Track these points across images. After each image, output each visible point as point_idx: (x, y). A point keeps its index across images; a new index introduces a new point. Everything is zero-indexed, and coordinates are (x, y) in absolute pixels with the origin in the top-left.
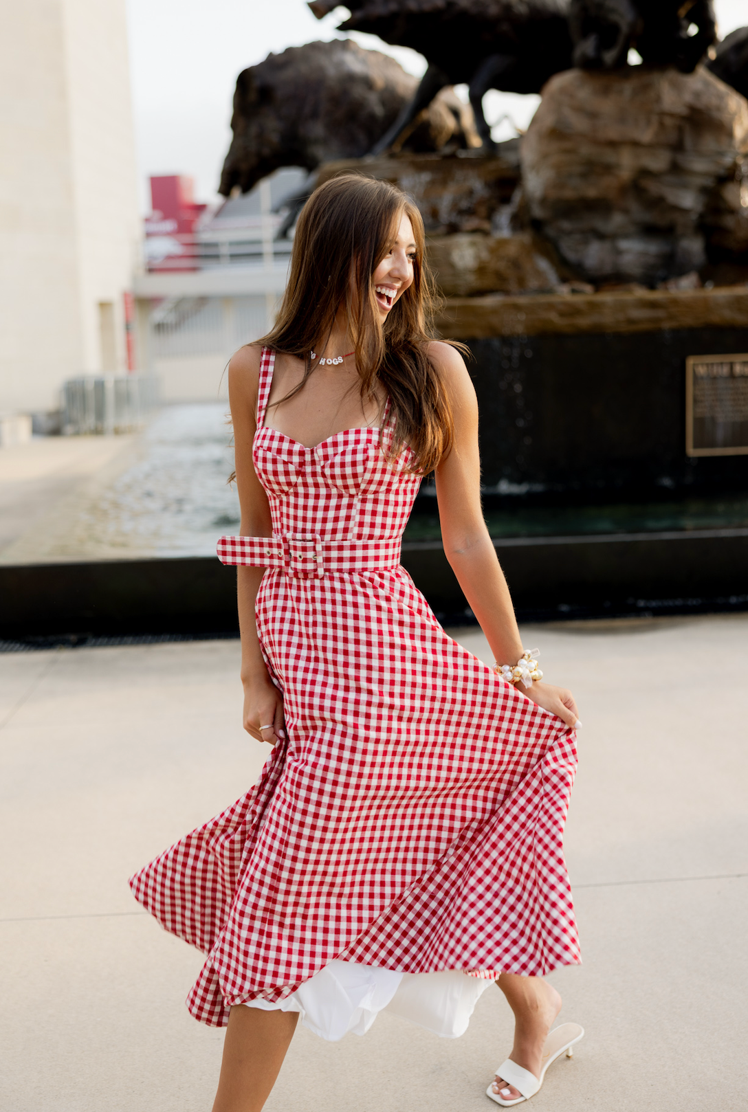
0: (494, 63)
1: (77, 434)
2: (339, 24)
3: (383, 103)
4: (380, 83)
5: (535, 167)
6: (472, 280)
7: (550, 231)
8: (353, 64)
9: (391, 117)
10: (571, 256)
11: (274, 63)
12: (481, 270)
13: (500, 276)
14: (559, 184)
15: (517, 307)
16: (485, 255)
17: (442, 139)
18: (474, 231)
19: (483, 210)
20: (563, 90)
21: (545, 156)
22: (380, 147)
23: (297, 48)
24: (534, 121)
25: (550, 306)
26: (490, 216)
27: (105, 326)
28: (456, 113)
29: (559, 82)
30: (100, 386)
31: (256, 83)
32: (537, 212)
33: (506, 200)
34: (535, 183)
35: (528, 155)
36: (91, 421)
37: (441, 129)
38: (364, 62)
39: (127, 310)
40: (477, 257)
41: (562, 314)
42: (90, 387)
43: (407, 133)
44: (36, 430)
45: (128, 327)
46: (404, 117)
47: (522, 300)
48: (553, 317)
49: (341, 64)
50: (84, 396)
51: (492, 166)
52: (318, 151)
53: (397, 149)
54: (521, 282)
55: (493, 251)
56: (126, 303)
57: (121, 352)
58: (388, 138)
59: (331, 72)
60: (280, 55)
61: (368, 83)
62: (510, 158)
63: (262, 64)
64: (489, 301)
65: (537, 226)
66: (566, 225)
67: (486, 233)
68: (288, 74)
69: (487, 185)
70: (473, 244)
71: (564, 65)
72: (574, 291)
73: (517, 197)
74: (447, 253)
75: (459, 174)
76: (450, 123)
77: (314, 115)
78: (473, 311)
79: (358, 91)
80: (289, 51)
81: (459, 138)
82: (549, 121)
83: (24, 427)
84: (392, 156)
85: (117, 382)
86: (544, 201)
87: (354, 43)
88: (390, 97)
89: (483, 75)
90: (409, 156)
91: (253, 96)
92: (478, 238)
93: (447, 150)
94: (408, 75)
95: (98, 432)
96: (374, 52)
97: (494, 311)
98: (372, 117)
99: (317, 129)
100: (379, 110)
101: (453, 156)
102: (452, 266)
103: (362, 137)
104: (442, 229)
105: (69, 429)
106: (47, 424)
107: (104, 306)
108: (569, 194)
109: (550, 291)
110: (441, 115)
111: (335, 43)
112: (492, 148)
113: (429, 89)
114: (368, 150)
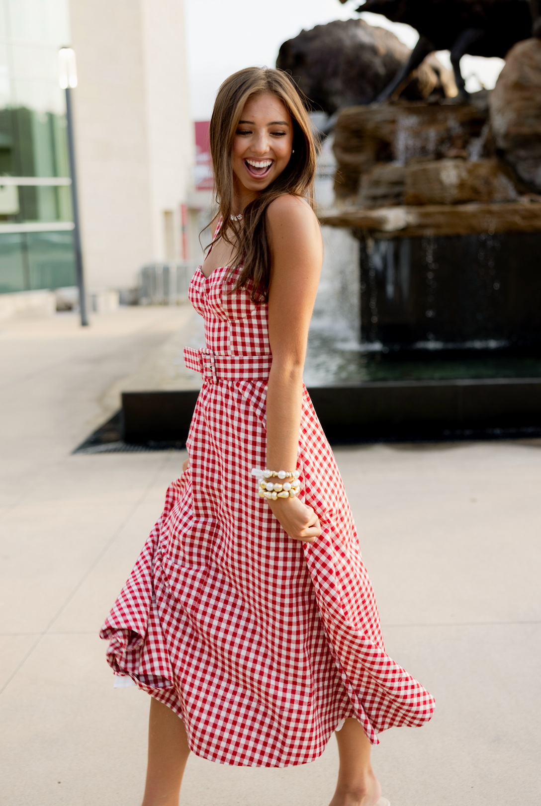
0: (469, 35)
1: (151, 304)
2: (357, 8)
3: (385, 65)
4: (382, 50)
5: (501, 111)
6: (454, 193)
7: (511, 158)
8: (363, 37)
9: (391, 74)
10: (525, 175)
11: (305, 36)
12: (462, 185)
13: (475, 190)
14: (519, 122)
15: (490, 212)
16: (464, 175)
17: (427, 91)
18: (456, 157)
19: (459, 143)
20: (524, 54)
21: (508, 103)
22: (383, 97)
23: (323, 26)
24: (501, 76)
25: (515, 212)
26: (465, 145)
27: (168, 228)
28: (437, 72)
29: (521, 48)
30: (166, 270)
31: (293, 51)
32: (501, 144)
33: (477, 134)
34: (500, 122)
35: (495, 103)
36: (159, 296)
37: (426, 83)
38: (371, 35)
39: (183, 217)
40: (459, 176)
41: (524, 218)
42: (160, 272)
43: (403, 87)
44: (122, 302)
45: (183, 229)
46: (400, 75)
47: (495, 207)
48: (518, 220)
49: (354, 37)
50: (155, 278)
51: (465, 110)
52: (337, 100)
53: (395, 98)
54: (490, 193)
55: (470, 172)
56: (183, 212)
57: (178, 247)
58: (389, 90)
59: (348, 42)
60: (310, 31)
61: (374, 50)
62: (480, 104)
63: (298, 38)
64: (470, 208)
65: (501, 154)
66: (522, 153)
67: (464, 159)
68: (316, 44)
69: (463, 124)
70: (457, 167)
71: (525, 36)
72: (532, 201)
73: (485, 131)
74: (437, 172)
75: (440, 116)
76: (433, 79)
77: (335, 74)
78: (458, 215)
79: (367, 56)
80: (317, 28)
81: (440, 90)
82: (513, 77)
83: (113, 300)
84: (392, 103)
85: (179, 268)
86: (506, 136)
87: (364, 22)
88: (390, 61)
89: (461, 43)
90: (405, 103)
91: (290, 60)
92: (459, 163)
93: (433, 99)
94: (403, 45)
95: (165, 303)
96: (378, 28)
97: (474, 215)
98: (377, 75)
99: (337, 84)
100: (381, 70)
101: (436, 104)
102: (441, 182)
103: (369, 90)
104: (431, 156)
105: (144, 300)
106: (128, 297)
107: (167, 214)
108: (526, 130)
109: (514, 201)
110: (426, 74)
111: (351, 21)
112: (465, 97)
113: (420, 54)
114: (374, 99)
